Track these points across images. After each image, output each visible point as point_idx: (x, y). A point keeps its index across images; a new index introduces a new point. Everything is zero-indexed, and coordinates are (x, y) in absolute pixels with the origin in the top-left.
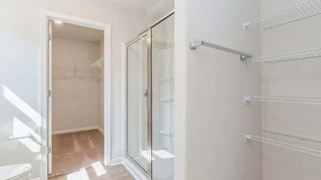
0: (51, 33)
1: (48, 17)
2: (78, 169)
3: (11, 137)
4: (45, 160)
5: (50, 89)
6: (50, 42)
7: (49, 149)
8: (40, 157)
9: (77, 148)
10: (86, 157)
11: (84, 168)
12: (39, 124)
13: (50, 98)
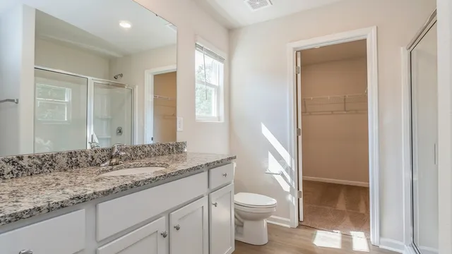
0: (299, 65)
1: (294, 49)
2: (331, 229)
3: (268, 171)
4: (295, 203)
5: (300, 127)
6: (299, 75)
7: (299, 193)
8: (290, 197)
9: (341, 205)
10: (347, 220)
11: (339, 231)
12: (289, 164)
13: (300, 137)
